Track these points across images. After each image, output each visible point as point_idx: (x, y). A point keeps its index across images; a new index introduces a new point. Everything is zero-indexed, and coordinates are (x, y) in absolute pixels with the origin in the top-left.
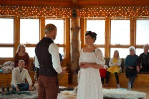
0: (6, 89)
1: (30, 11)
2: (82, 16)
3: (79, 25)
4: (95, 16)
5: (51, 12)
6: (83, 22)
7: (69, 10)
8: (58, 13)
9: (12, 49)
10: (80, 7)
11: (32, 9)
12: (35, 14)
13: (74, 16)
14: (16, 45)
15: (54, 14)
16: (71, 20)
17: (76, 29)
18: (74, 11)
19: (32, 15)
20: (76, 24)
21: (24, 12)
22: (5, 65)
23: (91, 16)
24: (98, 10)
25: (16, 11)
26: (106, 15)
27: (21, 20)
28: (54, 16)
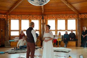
0: (16, 48)
1: (25, 17)
2: (46, 19)
3: (45, 22)
4: (51, 18)
6: (46, 21)
7: (41, 16)
9: (18, 32)
10: (45, 15)
12: (27, 18)
13: (43, 18)
14: (20, 30)
15: (35, 18)
16: (41, 20)
17: (43, 24)
18: (43, 17)
19: (26, 18)
20: (43, 22)
21: (23, 17)
22: (16, 39)
23: (49, 18)
24: (52, 16)
25: (20, 17)
26: (55, 18)
27: (22, 20)
28: (35, 19)
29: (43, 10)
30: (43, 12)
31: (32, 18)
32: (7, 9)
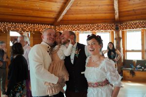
1: (85, 28)
2: (123, 29)
3: (121, 36)
4: (133, 28)
5: (100, 28)
7: (113, 26)
8: (105, 28)
11: (86, 26)
12: (89, 29)
13: (117, 29)
16: (114, 32)
17: (118, 39)
18: (117, 26)
19: (86, 30)
20: (118, 35)
21: (81, 28)
25: (76, 28)
26: (142, 27)
27: (80, 35)
28: (102, 30)
29: (118, 14)
30: (117, 16)
31: (98, 29)
32: (53, 15)
